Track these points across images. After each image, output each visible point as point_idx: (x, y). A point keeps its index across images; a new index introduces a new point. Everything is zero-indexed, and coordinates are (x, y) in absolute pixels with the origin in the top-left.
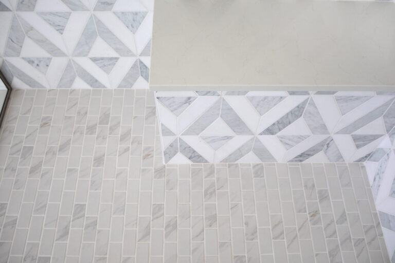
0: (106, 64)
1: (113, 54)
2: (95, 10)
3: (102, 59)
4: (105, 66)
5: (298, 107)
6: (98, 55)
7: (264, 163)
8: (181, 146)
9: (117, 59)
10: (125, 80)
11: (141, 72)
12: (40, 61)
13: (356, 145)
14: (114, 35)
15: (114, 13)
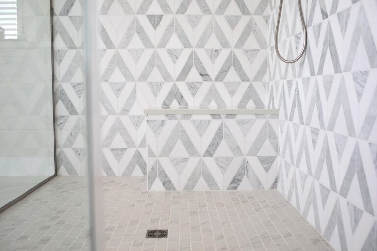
0: (119, 153)
1: (124, 146)
2: (120, 114)
3: (117, 149)
4: (118, 155)
5: (219, 129)
6: (116, 147)
7: (212, 191)
8: (158, 169)
9: (125, 149)
10: (128, 168)
11: (138, 160)
12: (82, 151)
13: (264, 168)
14: (127, 131)
15: (129, 116)
